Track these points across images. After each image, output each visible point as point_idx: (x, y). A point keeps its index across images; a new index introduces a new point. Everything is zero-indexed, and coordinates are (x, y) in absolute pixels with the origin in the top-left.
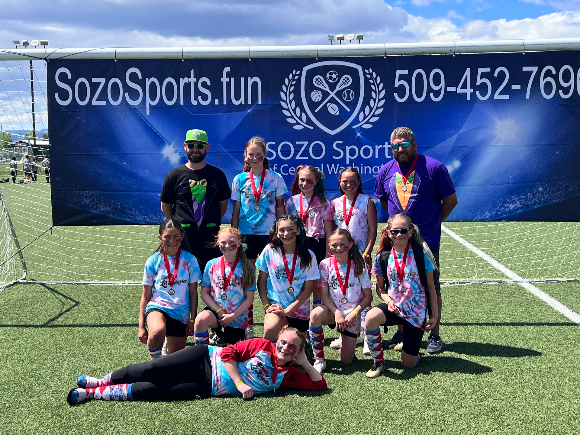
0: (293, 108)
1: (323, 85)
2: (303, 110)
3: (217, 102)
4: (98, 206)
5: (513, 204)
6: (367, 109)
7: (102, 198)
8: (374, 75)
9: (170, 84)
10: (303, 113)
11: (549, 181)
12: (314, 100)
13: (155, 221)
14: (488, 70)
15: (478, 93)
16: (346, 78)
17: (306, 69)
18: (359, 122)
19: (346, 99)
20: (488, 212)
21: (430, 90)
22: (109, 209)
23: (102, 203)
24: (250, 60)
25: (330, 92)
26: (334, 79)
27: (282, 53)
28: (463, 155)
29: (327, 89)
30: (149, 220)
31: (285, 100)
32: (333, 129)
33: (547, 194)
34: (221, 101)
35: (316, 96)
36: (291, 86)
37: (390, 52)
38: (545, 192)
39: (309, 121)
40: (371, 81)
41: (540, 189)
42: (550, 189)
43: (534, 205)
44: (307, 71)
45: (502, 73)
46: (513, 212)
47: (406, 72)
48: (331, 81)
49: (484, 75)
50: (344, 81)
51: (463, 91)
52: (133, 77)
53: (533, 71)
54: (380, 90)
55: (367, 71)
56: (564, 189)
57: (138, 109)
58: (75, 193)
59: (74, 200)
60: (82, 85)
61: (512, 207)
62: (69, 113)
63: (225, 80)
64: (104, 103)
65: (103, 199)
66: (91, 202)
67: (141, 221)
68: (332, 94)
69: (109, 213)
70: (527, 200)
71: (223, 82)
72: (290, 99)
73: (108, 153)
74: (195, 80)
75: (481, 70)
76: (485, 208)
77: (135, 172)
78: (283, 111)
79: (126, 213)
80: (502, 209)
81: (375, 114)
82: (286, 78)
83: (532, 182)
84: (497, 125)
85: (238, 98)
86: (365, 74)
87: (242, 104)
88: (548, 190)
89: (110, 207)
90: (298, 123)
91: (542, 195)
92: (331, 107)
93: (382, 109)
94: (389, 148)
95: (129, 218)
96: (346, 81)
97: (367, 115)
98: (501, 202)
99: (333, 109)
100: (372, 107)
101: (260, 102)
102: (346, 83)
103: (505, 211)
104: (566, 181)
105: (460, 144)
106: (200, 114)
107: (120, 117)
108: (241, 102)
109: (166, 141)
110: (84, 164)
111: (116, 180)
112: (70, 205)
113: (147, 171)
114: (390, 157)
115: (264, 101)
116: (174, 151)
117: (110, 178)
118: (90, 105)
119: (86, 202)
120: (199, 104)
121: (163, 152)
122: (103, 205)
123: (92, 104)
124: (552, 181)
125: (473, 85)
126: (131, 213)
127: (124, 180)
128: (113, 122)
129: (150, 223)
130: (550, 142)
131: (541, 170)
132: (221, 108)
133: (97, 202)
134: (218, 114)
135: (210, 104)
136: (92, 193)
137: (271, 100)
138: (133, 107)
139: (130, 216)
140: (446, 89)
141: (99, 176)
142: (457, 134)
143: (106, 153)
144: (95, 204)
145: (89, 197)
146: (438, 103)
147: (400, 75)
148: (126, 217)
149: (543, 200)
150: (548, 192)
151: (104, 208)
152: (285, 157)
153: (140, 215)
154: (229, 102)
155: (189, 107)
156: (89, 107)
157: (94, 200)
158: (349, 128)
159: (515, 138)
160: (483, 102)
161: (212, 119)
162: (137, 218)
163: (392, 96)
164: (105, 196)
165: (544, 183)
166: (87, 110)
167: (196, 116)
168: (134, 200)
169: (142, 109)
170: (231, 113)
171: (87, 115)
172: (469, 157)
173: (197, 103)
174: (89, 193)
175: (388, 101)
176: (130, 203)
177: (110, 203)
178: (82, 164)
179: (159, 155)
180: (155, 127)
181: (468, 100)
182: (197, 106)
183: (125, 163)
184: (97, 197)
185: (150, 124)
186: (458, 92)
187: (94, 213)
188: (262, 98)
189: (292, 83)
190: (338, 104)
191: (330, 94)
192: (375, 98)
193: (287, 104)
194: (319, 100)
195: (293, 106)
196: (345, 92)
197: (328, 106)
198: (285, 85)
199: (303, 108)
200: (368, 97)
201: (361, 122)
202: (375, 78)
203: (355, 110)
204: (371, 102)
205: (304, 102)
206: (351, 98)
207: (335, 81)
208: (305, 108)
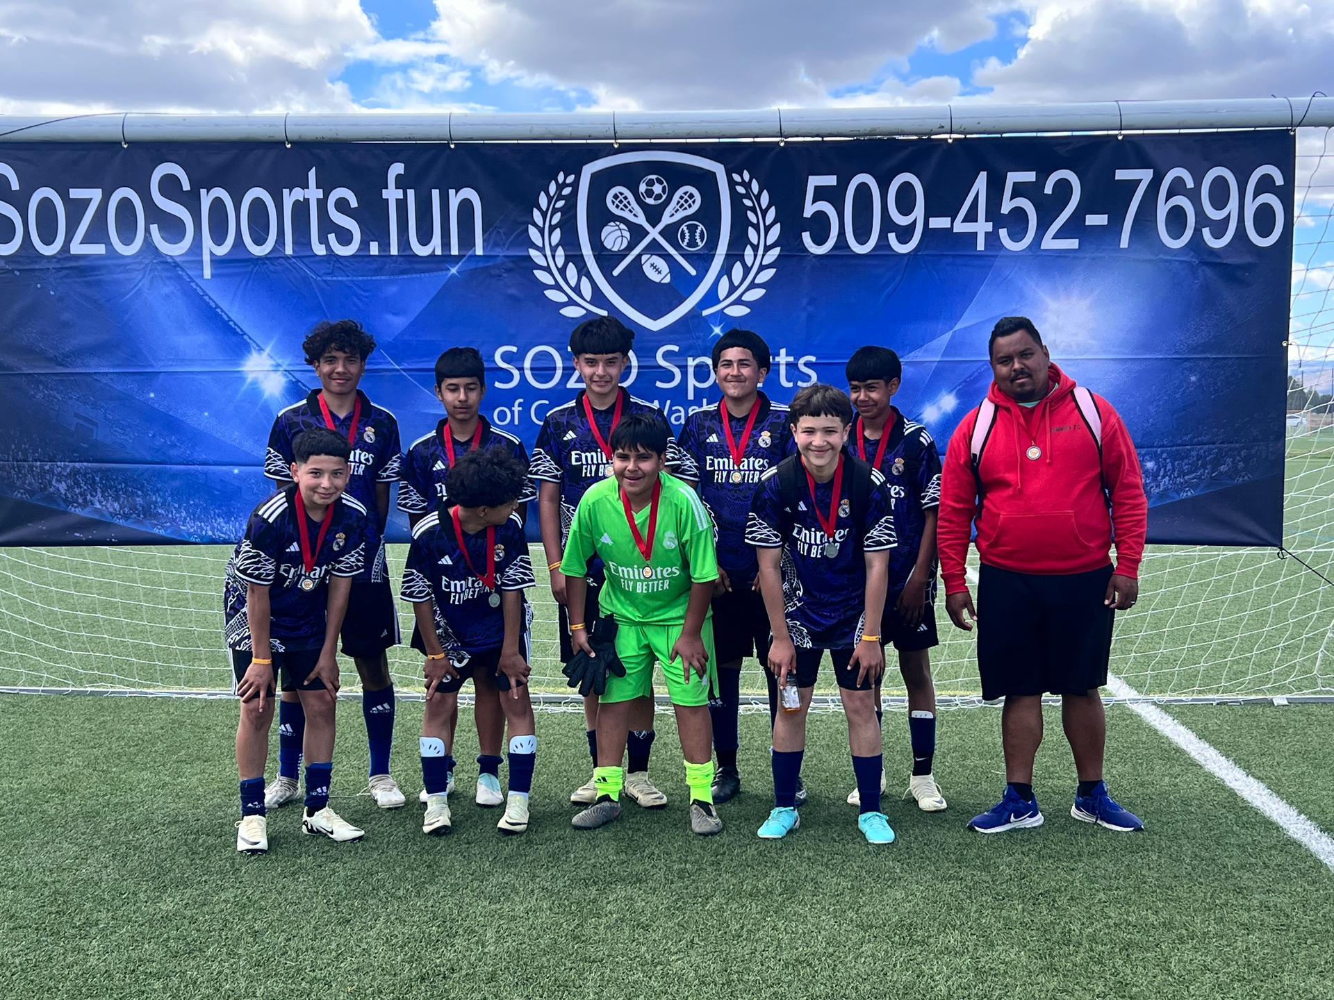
0: (560, 266)
1: (631, 212)
2: (583, 271)
3: (374, 249)
4: (89, 497)
6: (737, 270)
7: (98, 479)
8: (755, 187)
9: (258, 205)
10: (584, 279)
11: (1172, 446)
12: (609, 247)
13: (225, 534)
14: (1030, 176)
15: (1003, 233)
16: (685, 193)
17: (589, 170)
18: (719, 302)
19: (688, 245)
21: (888, 224)
22: (116, 505)
23: (99, 490)
24: (452, 147)
25: (647, 226)
26: (658, 197)
27: (529, 127)
28: (965, 381)
29: (641, 220)
30: (210, 533)
31: (541, 245)
32: (655, 316)
33: (1167, 478)
34: (384, 245)
35: (614, 238)
36: (555, 211)
37: (794, 131)
38: (1162, 473)
39: (598, 298)
40: (748, 203)
41: (1150, 465)
42: (1173, 465)
44: (595, 177)
45: (1064, 186)
47: (831, 180)
48: (650, 201)
49: (1018, 190)
50: (682, 201)
51: (969, 228)
52: (170, 185)
53: (1141, 180)
54: (767, 224)
55: (737, 178)
56: (1209, 467)
57: (184, 265)
58: (31, 467)
59: (30, 484)
60: (46, 204)
62: (17, 273)
63: (392, 194)
64: (99, 249)
65: (101, 482)
66: (69, 488)
67: (192, 535)
68: (654, 233)
69: (113, 515)
71: (388, 200)
72: (553, 244)
73: (111, 371)
75: (1013, 177)
77: (178, 416)
78: (534, 271)
79: (156, 516)
81: (756, 282)
82: (542, 192)
85: (425, 239)
86: (732, 184)
87: (436, 253)
88: (1169, 467)
89: (117, 499)
90: (571, 303)
91: (1155, 480)
92: (652, 265)
93: (774, 270)
94: (788, 364)
95: (163, 527)
96: (686, 201)
97: (736, 284)
99: (656, 271)
100: (749, 265)
101: (479, 251)
102: (686, 205)
104: (1211, 446)
105: (956, 355)
106: (335, 278)
107: (140, 284)
108: (434, 250)
109: (251, 342)
110: (55, 397)
111: (133, 437)
112: (19, 495)
113: (206, 414)
114: (791, 385)
115: (489, 247)
116: (272, 365)
117: (119, 430)
118: (67, 255)
119: (58, 489)
120: (331, 253)
121: (245, 369)
122: (99, 494)
123: (72, 253)
124: (1180, 445)
125: (993, 214)
126: (167, 515)
127: (150, 435)
128: (123, 295)
129: (213, 539)
130: (1176, 352)
131: (1151, 420)
132: (385, 263)
133: (84, 490)
134: (378, 278)
135: (358, 254)
136: (74, 467)
137: (506, 247)
138: (169, 260)
139: (166, 522)
140: (926, 223)
141: (91, 427)
142: (951, 332)
143: (106, 371)
144: (81, 494)
145: (66, 477)
146: (906, 259)
147: (816, 187)
148: (156, 525)
149: (1155, 491)
150: (1169, 473)
151: (104, 503)
152: (541, 383)
153: (191, 519)
154: (404, 251)
155: (306, 260)
156: (64, 259)
157: (78, 484)
158: (694, 314)
159: (1091, 342)
160: (1016, 256)
161: (364, 291)
162: (182, 527)
163: (796, 240)
164: (106, 474)
165: (1159, 450)
166: (59, 266)
167: (325, 281)
168: (176, 484)
169: (193, 266)
170: (409, 276)
171: (61, 278)
172: (978, 385)
173: (326, 250)
174: (65, 467)
175: (788, 251)
176: (167, 491)
177: (117, 491)
178: (49, 396)
179: (236, 375)
180: (225, 309)
181: (978, 249)
182: (325, 259)
183: (152, 395)
184: (85, 477)
185: (213, 301)
186: (955, 231)
187: (78, 516)
188: (483, 241)
189: (557, 206)
190: (667, 257)
191: (648, 233)
192: (756, 243)
193: (545, 256)
194: (623, 247)
195: (560, 261)
196: (685, 229)
197: (643, 263)
198: (540, 209)
199: (583, 265)
200: (739, 241)
201: (724, 300)
202: (756, 193)
203: (707, 271)
204: (746, 253)
205: (587, 251)
206: (700, 243)
207: (660, 201)
208: (588, 265)
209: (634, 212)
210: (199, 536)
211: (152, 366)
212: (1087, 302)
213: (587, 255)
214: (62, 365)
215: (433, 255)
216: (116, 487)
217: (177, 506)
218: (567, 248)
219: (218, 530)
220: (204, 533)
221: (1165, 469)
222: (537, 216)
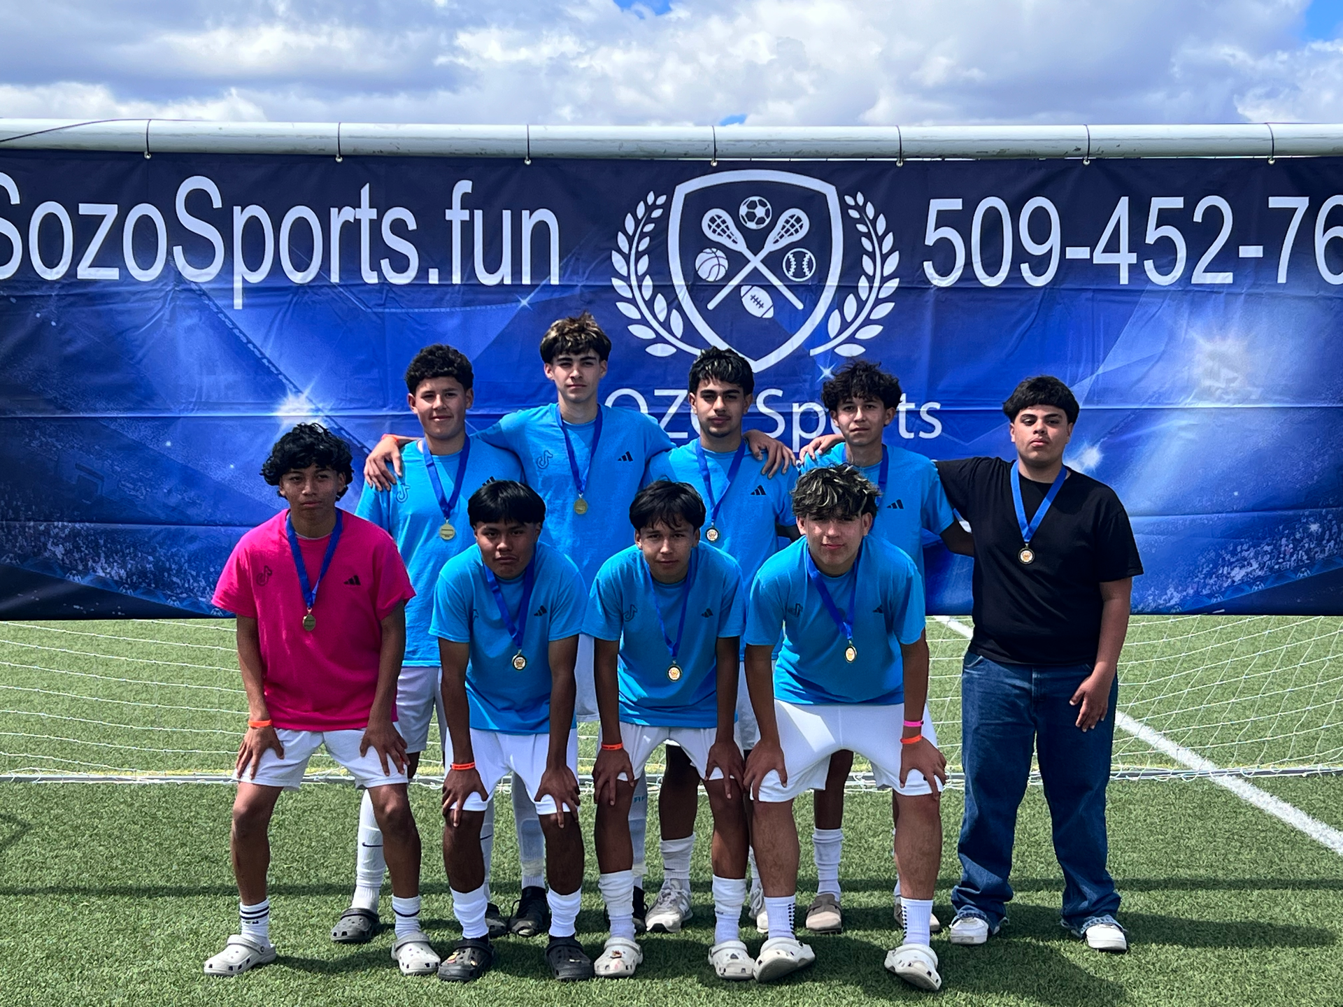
0: (647, 299)
1: (729, 236)
2: (674, 303)
3: (434, 277)
4: (90, 564)
5: (1241, 568)
6: (850, 305)
7: (102, 542)
8: (870, 211)
9: (301, 227)
10: (675, 312)
11: (1338, 506)
12: (704, 277)
14: (1177, 203)
15: (1149, 265)
16: (792, 217)
17: (682, 190)
18: (827, 339)
19: (795, 275)
20: (1176, 589)
21: (1020, 254)
22: (122, 572)
23: (103, 555)
24: (528, 163)
25: (748, 254)
26: (761, 221)
27: (617, 144)
28: (1110, 433)
31: (625, 274)
33: (1333, 542)
34: (446, 272)
35: (710, 266)
36: (643, 235)
37: (914, 150)
38: (1327, 537)
39: (690, 334)
40: (862, 228)
41: (1314, 527)
42: (1339, 527)
43: (1297, 569)
44: (689, 198)
45: (1213, 215)
46: (1243, 590)
47: (956, 204)
48: (752, 225)
49: (1165, 217)
50: (788, 226)
51: (1110, 259)
52: (197, 201)
53: (1296, 209)
54: (884, 252)
55: (849, 200)
57: (211, 294)
58: (23, 527)
59: (21, 547)
60: (51, 222)
61: (1238, 574)
62: (13, 300)
63: (456, 215)
64: (112, 274)
65: (105, 546)
66: (68, 552)
68: (755, 262)
69: (120, 583)
70: (1279, 558)
71: (451, 221)
72: (640, 273)
73: (122, 415)
74: (373, 214)
75: (1158, 203)
76: (1168, 577)
77: (199, 468)
78: (621, 305)
79: (171, 586)
80: (1212, 581)
81: (872, 317)
82: (629, 215)
83: (1291, 508)
84: (1198, 352)
85: (493, 267)
86: (844, 207)
87: (505, 282)
88: (1335, 529)
89: (123, 566)
90: (659, 339)
91: (1319, 544)
92: (753, 297)
93: (892, 305)
95: (178, 598)
96: (793, 226)
97: (849, 320)
98: (1208, 562)
99: (758, 304)
100: (864, 298)
101: (555, 280)
102: (792, 230)
103: (1220, 587)
105: (1099, 402)
106: (387, 310)
107: (159, 315)
108: (502, 280)
109: (288, 382)
110: (53, 445)
111: (144, 492)
112: (8, 560)
113: (232, 466)
114: (912, 436)
115: (567, 275)
116: (312, 410)
117: (128, 485)
118: (74, 280)
119: (54, 553)
120: (384, 282)
121: (279, 413)
122: (103, 560)
123: (80, 277)
125: (1137, 243)
126: (183, 585)
127: (165, 491)
128: (137, 327)
131: (1316, 477)
132: (446, 293)
133: (85, 554)
134: (437, 310)
135: (415, 282)
136: (74, 528)
137: (586, 275)
138: (194, 287)
139: (182, 593)
140: (1063, 253)
141: (95, 480)
142: (1093, 377)
143: (115, 415)
144: (81, 560)
145: (63, 539)
146: (1042, 292)
147: (939, 212)
148: (170, 596)
149: (1320, 556)
150: (1334, 537)
151: (108, 571)
154: (468, 279)
155: (354, 290)
156: (70, 285)
157: (79, 549)
158: (800, 353)
159: (1249, 388)
160: (1163, 292)
161: (421, 325)
162: (200, 599)
163: (917, 271)
164: (110, 535)
165: (1324, 510)
166: (63, 293)
167: (375, 313)
168: (193, 547)
169: (222, 294)
170: (473, 308)
171: (64, 307)
172: (1125, 437)
173: (379, 278)
174: (64, 527)
175: (908, 282)
176: (183, 556)
177: (124, 556)
178: (47, 443)
179: (268, 421)
180: (258, 344)
181: (1121, 283)
182: (377, 288)
183: (169, 444)
184: (87, 539)
185: (244, 335)
186: (1094, 262)
187: (78, 584)
188: (560, 269)
189: (645, 230)
190: (770, 288)
191: (749, 261)
192: (871, 273)
193: (630, 286)
194: (720, 276)
195: (647, 294)
196: (791, 256)
197: (742, 294)
198: (625, 233)
199: (674, 296)
200: (852, 270)
201: (835, 338)
202: (871, 218)
203: (815, 305)
204: (860, 284)
205: (678, 280)
206: (807, 273)
207: (762, 226)
208: (680, 297)
209: (733, 238)
212: (1245, 343)
213: (678, 286)
214: (63, 408)
215: (501, 285)
216: (123, 553)
217: (194, 573)
218: (655, 277)
221: (1330, 532)
222: (622, 241)
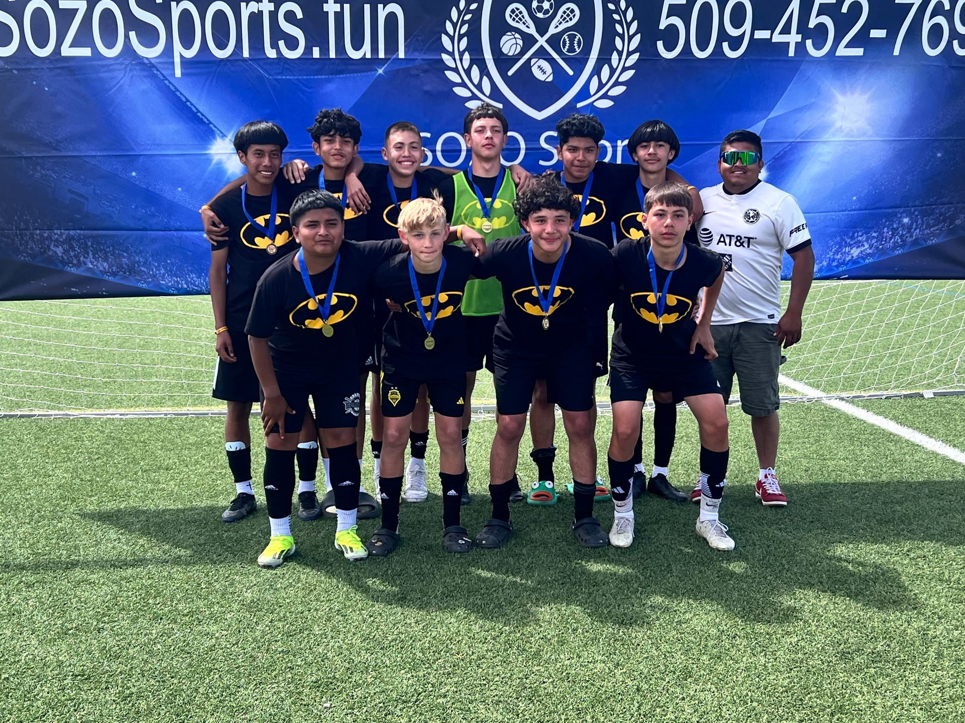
0: (466, 68)
1: (524, 23)
2: (484, 71)
3: (316, 53)
4: (82, 259)
5: (857, 248)
6: (605, 72)
7: (89, 244)
8: (623, 4)
9: (220, 16)
10: (485, 78)
11: (922, 206)
12: (506, 52)
13: (198, 286)
15: (809, 43)
16: (568, 9)
18: (590, 96)
19: (568, 51)
21: (723, 35)
22: (105, 264)
23: (90, 253)
25: (537, 36)
26: (547, 12)
28: (774, 158)
29: (532, 30)
30: (185, 286)
31: (451, 50)
32: (540, 109)
33: (918, 230)
34: (325, 50)
35: (510, 45)
36: (463, 23)
38: (914, 227)
39: (496, 94)
40: (616, 17)
41: (906, 220)
42: (922, 220)
43: (894, 248)
46: (859, 263)
48: (540, 15)
49: (824, 10)
50: (565, 16)
51: (784, 38)
54: (631, 34)
56: (948, 221)
57: (159, 66)
58: (32, 235)
59: (32, 249)
60: (39, 14)
61: (855, 252)
62: (15, 72)
63: (331, 8)
64: (86, 52)
65: (92, 246)
66: (66, 251)
67: (170, 287)
68: (542, 41)
69: (103, 272)
70: (882, 241)
71: (328, 12)
72: (461, 50)
73: (99, 154)
74: (271, 7)
77: (156, 191)
78: (446, 72)
79: (139, 273)
80: (838, 257)
81: (619, 80)
82: (454, 8)
83: (891, 207)
84: (836, 103)
85: (357, 45)
86: (605, 2)
87: (367, 57)
88: (920, 221)
89: (106, 259)
90: (474, 97)
91: (909, 232)
92: (539, 67)
93: (634, 71)
95: (145, 282)
96: (568, 15)
97: (604, 82)
98: (835, 244)
99: (542, 72)
100: (615, 67)
101: (402, 55)
102: (568, 19)
103: (844, 260)
104: (951, 206)
105: (768, 138)
106: (284, 77)
107: (122, 82)
108: (365, 54)
109: (216, 130)
110: (51, 176)
111: (118, 208)
112: (22, 258)
113: (180, 189)
115: (410, 52)
117: (106, 203)
118: (59, 57)
119: (56, 252)
120: (281, 57)
121: (211, 152)
122: (91, 256)
123: (63, 54)
124: (927, 205)
125: (803, 28)
126: (149, 272)
127: (133, 207)
128: (107, 90)
129: (188, 291)
130: (928, 135)
131: (907, 187)
132: (325, 65)
133: (78, 253)
134: (320, 77)
135: (303, 57)
136: (69, 234)
137: (423, 52)
138: (146, 61)
139: (148, 278)
140: (752, 34)
142: (765, 120)
143: (95, 154)
144: (75, 256)
145: (62, 242)
146: (736, 62)
147: (670, 6)
148: (140, 280)
149: (909, 240)
150: (919, 226)
151: (95, 264)
152: (449, 162)
153: (168, 275)
154: (341, 54)
155: (260, 62)
156: (57, 60)
157: (72, 248)
158: (571, 106)
159: (867, 127)
160: (817, 61)
161: (308, 88)
162: (161, 282)
163: (652, 47)
164: (96, 239)
165: (913, 209)
166: (52, 66)
167: (276, 80)
168: (156, 246)
169: (166, 66)
170: (344, 75)
171: (54, 77)
172: (784, 161)
173: (277, 54)
174: (61, 234)
175: (645, 56)
176: (148, 252)
177: (106, 253)
178: (46, 175)
179: (203, 157)
180: (194, 101)
181: (790, 55)
182: (276, 61)
183: (134, 174)
184: (79, 242)
185: (184, 96)
186: (773, 41)
187: (73, 274)
188: (405, 47)
189: (465, 19)
190: (551, 61)
191: (537, 41)
192: (620, 49)
193: (455, 60)
194: (517, 52)
195: (467, 64)
196: (566, 37)
197: (532, 65)
198: (451, 21)
199: (485, 66)
200: (608, 48)
201: (594, 95)
202: (623, 9)
203: (582, 72)
204: (613, 57)
205: (488, 55)
206: (577, 49)
207: (548, 16)
208: (489, 67)
209: (527, 24)
210: (176, 288)
211: (133, 150)
212: (866, 97)
213: (490, 59)
214: (56, 149)
215: (364, 58)
216: (105, 250)
217: (156, 264)
219: (191, 284)
220: (180, 286)
221: (917, 224)
222: (449, 27)
